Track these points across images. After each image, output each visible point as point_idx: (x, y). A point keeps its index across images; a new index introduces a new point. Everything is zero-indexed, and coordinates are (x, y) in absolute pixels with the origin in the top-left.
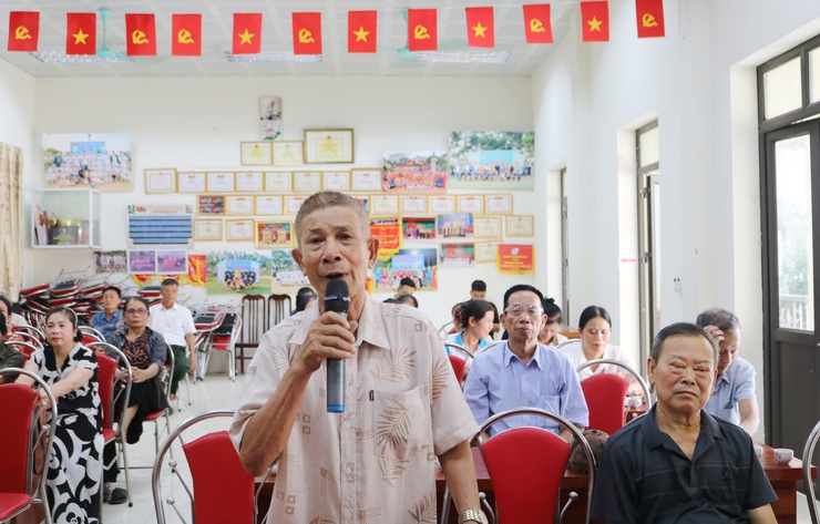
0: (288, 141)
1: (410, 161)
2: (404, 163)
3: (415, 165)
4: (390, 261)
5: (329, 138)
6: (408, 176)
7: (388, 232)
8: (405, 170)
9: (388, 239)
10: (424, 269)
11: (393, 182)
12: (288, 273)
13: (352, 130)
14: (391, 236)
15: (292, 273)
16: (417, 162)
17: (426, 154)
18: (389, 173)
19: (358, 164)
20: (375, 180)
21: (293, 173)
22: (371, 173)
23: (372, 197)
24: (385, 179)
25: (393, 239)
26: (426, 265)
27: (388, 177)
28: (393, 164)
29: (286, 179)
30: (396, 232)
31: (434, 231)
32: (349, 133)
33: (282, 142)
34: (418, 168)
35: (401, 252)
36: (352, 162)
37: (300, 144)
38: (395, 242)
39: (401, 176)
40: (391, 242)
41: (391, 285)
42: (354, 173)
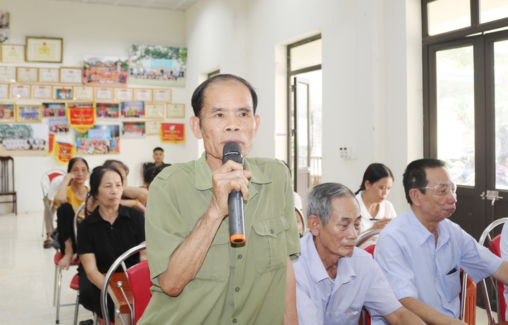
0: (14, 45)
1: (102, 63)
2: (99, 64)
3: (106, 66)
4: (87, 133)
5: (45, 44)
6: (100, 74)
7: (85, 112)
8: (99, 70)
9: (86, 118)
10: (111, 139)
11: (90, 77)
12: (11, 141)
13: (61, 39)
14: (88, 116)
15: (14, 141)
16: (108, 64)
17: (115, 59)
18: (88, 71)
19: (65, 63)
20: (77, 76)
21: (17, 68)
22: (75, 71)
23: (75, 88)
24: (84, 75)
25: (89, 118)
26: (112, 136)
27: (87, 74)
28: (91, 65)
29: (12, 73)
30: (91, 113)
31: (118, 113)
32: (59, 42)
33: (9, 45)
34: (108, 69)
35: (95, 127)
36: (61, 62)
37: (23, 47)
38: (91, 120)
39: (96, 73)
40: (88, 120)
41: (87, 149)
42: (62, 70)
